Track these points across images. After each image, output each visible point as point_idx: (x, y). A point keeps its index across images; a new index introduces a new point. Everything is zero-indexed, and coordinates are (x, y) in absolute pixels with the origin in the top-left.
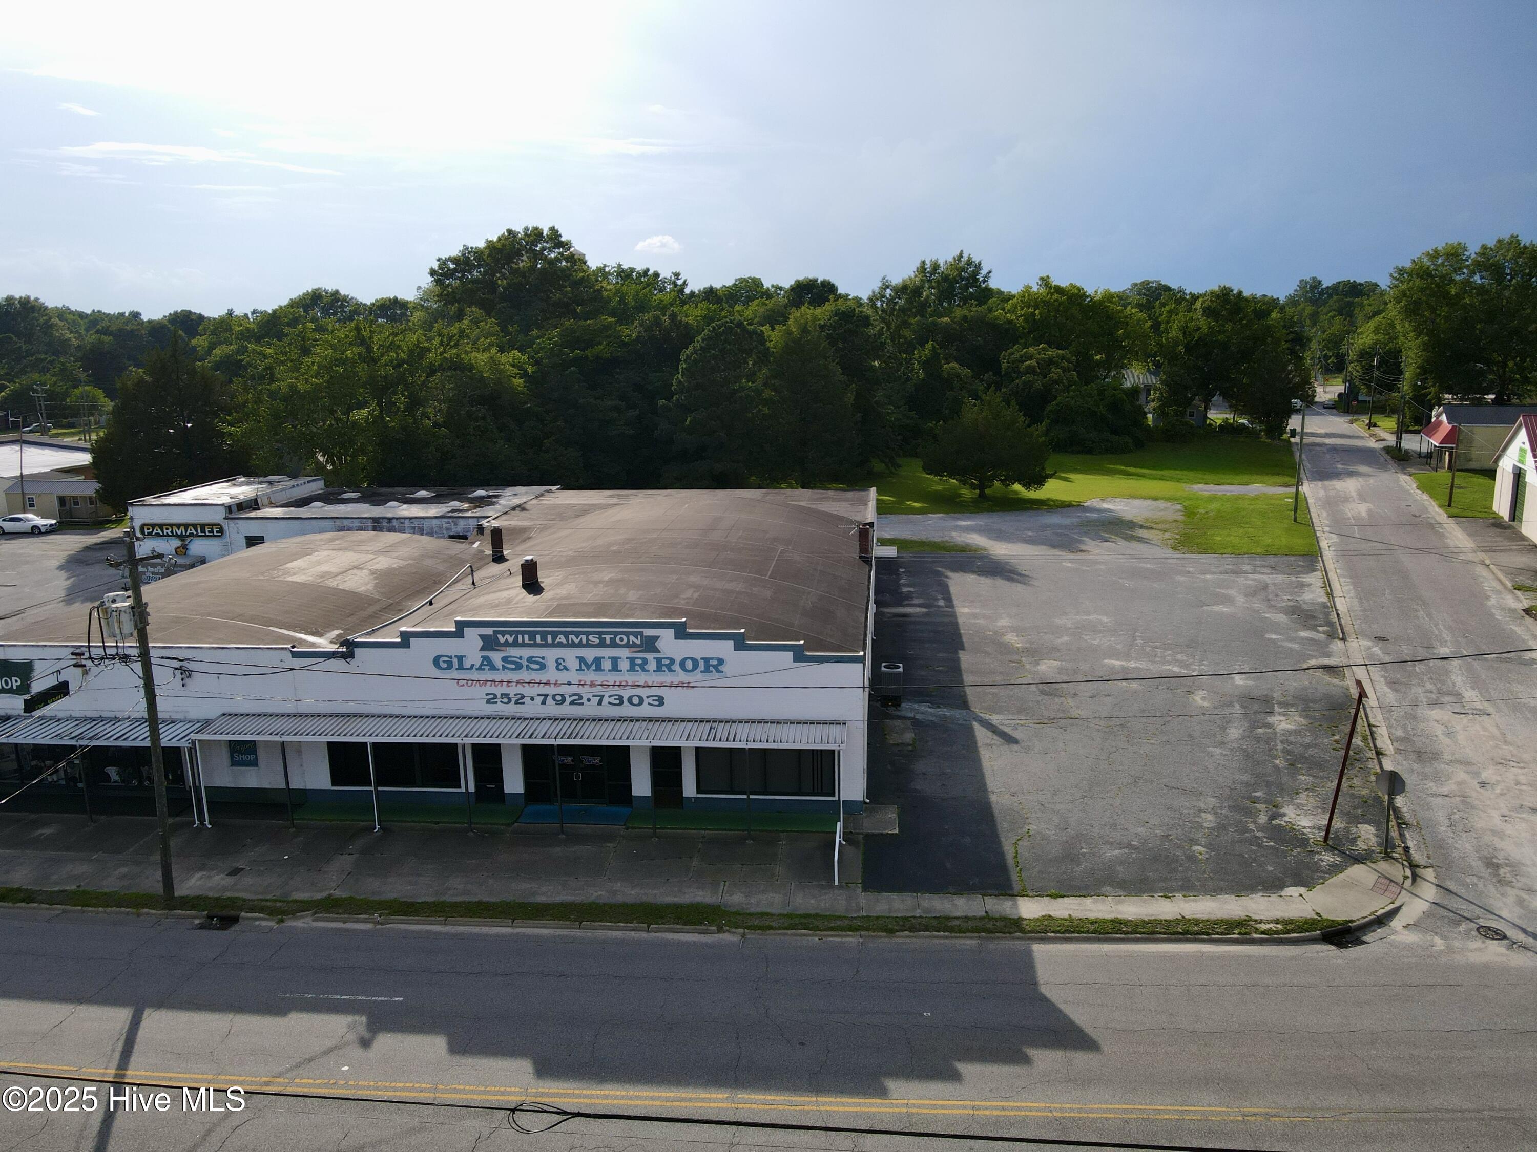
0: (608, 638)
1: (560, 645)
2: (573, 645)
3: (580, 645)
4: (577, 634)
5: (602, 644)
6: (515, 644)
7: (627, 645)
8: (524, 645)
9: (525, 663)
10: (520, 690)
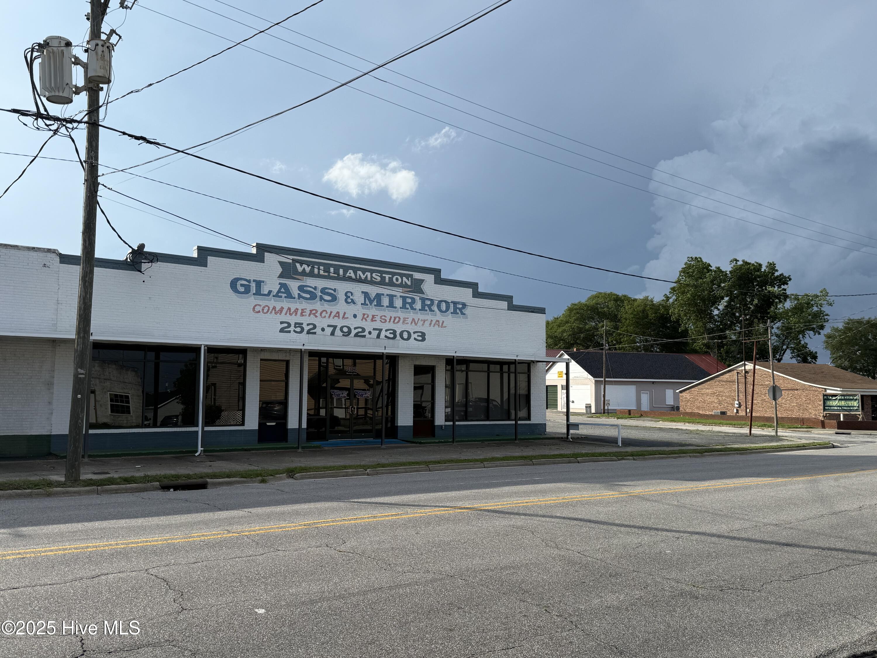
0: (387, 277)
1: (350, 279)
2: (360, 281)
3: (365, 281)
4: (364, 271)
5: (382, 283)
6: (311, 275)
7: (401, 285)
8: (319, 276)
9: (319, 294)
10: (312, 319)
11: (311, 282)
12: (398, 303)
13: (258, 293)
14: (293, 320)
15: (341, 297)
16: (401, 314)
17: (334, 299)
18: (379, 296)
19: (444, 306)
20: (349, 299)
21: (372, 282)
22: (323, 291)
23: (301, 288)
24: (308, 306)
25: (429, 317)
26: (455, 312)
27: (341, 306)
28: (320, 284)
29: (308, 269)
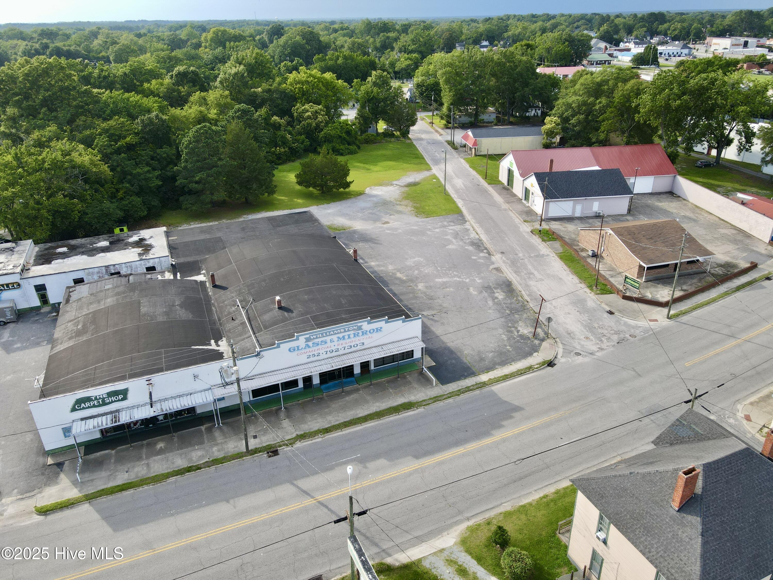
0: (347, 329)
1: (332, 335)
2: (336, 334)
3: (338, 333)
4: (337, 330)
5: (345, 331)
6: (317, 338)
7: (353, 330)
8: (320, 337)
9: (320, 343)
10: (319, 352)
11: (316, 341)
12: (352, 336)
13: (298, 349)
14: (311, 354)
15: (328, 341)
16: (353, 339)
17: (326, 343)
18: (344, 337)
19: (372, 331)
20: (331, 341)
21: (341, 333)
22: (322, 342)
23: (313, 344)
24: (316, 348)
25: (365, 336)
26: (377, 331)
27: (329, 344)
28: (320, 340)
29: (315, 337)
